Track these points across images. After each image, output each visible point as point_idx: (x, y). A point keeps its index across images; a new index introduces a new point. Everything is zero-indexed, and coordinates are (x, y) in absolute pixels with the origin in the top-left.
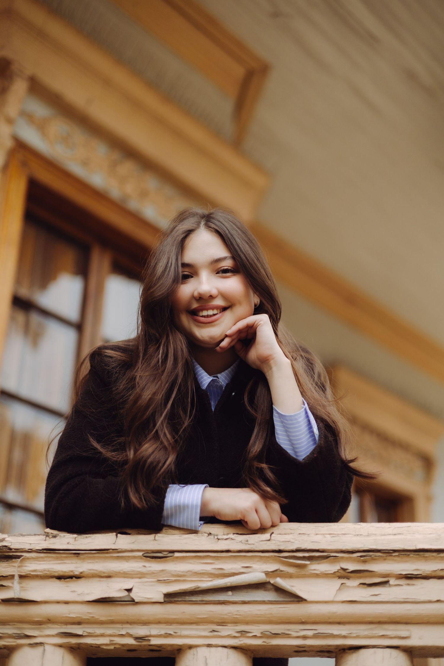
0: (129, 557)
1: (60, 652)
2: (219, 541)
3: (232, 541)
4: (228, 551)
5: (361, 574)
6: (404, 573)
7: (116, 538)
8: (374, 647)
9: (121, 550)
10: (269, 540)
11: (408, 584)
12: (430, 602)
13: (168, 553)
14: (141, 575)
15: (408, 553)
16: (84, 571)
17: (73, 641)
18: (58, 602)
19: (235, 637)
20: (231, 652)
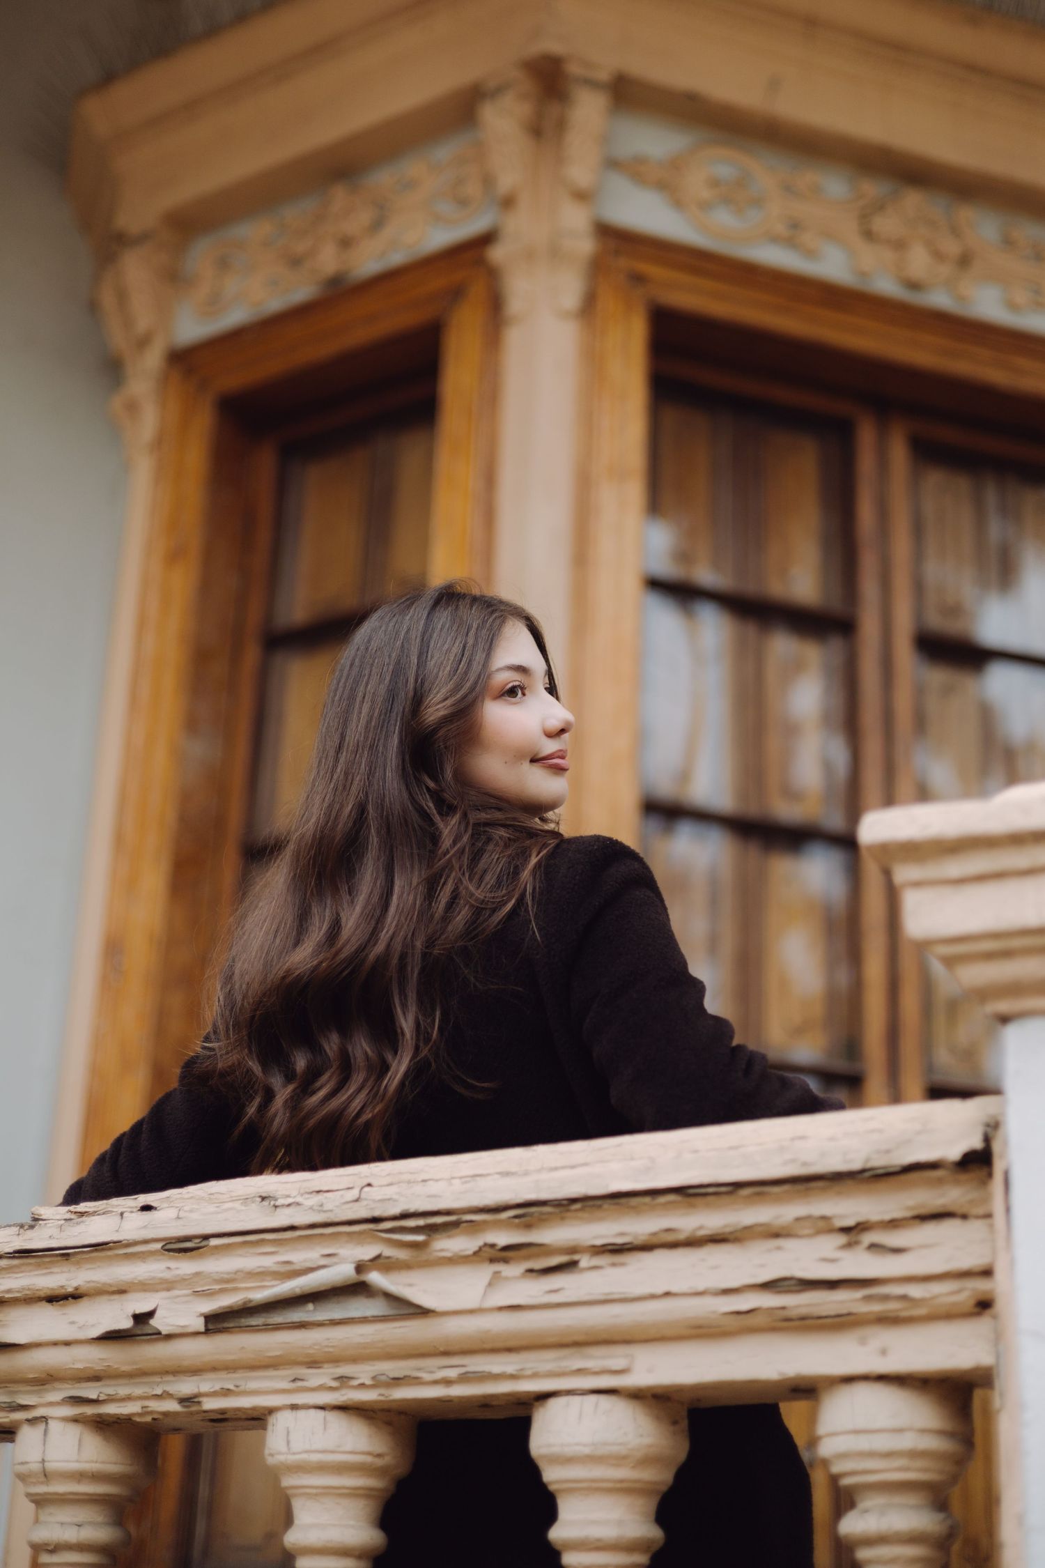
0: (143, 1253)
1: (74, 1431)
2: (278, 1210)
3: (298, 1208)
4: (292, 1228)
5: (524, 1252)
6: (599, 1242)
7: (119, 1221)
8: (569, 1392)
9: (126, 1242)
10: (357, 1200)
11: (614, 1265)
12: (653, 1297)
13: (201, 1240)
14: (167, 1285)
15: (599, 1202)
16: (79, 1285)
17: (89, 1410)
18: (55, 1344)
19: (331, 1389)
20: (333, 1417)
